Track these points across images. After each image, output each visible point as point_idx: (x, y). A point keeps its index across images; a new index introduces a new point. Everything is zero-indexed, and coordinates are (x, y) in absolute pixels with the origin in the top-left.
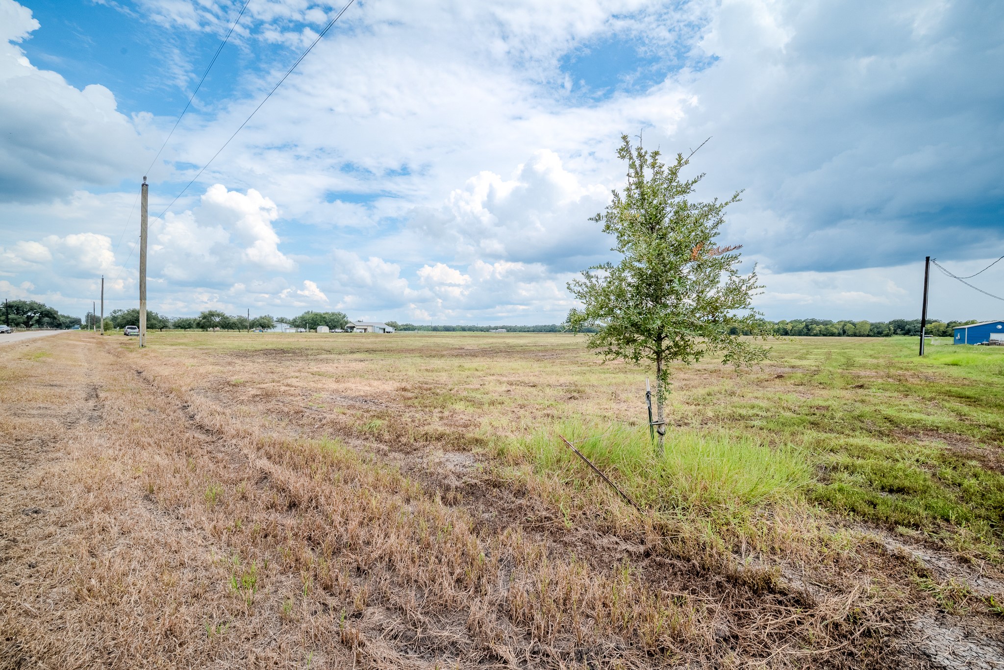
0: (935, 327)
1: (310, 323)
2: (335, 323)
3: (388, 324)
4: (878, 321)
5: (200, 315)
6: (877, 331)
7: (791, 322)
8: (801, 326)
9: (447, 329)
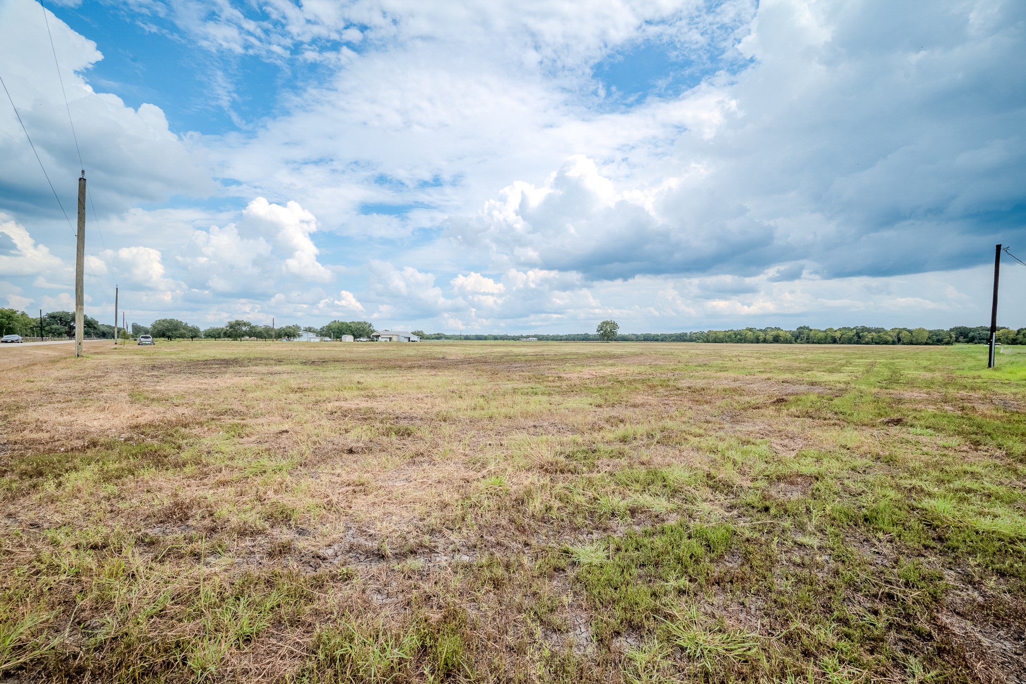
0: (1003, 334)
1: (336, 332)
2: (361, 332)
3: (414, 334)
4: (936, 329)
5: (227, 324)
6: (937, 339)
7: (840, 329)
8: (851, 334)
9: (479, 338)
